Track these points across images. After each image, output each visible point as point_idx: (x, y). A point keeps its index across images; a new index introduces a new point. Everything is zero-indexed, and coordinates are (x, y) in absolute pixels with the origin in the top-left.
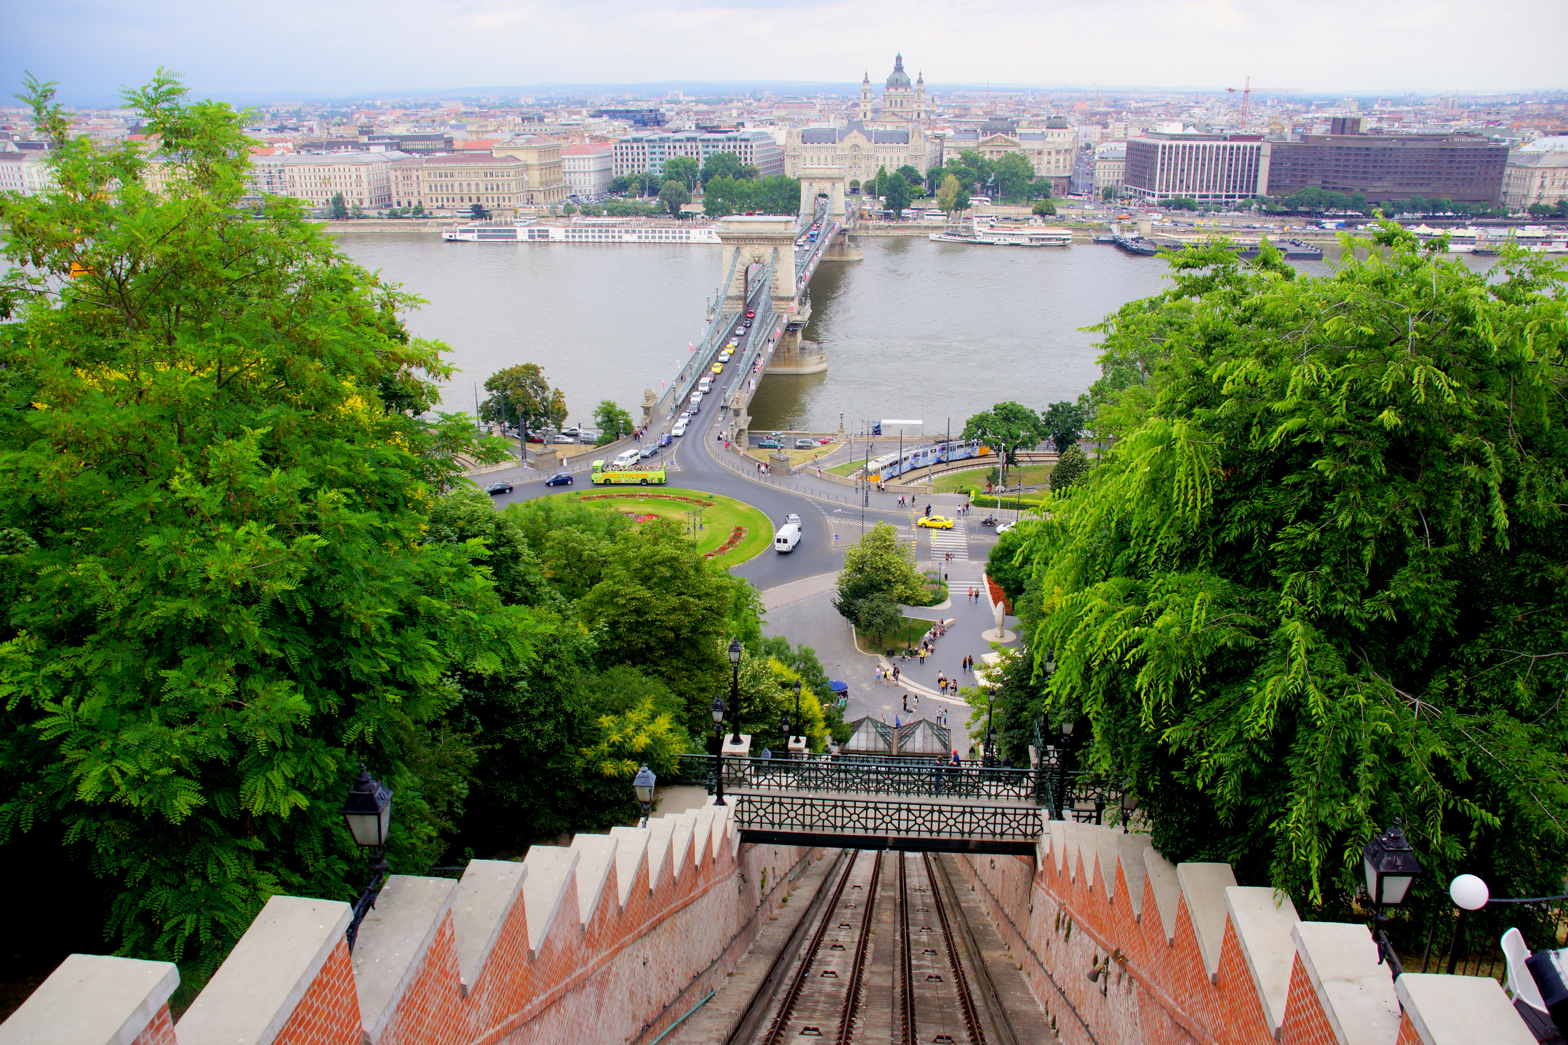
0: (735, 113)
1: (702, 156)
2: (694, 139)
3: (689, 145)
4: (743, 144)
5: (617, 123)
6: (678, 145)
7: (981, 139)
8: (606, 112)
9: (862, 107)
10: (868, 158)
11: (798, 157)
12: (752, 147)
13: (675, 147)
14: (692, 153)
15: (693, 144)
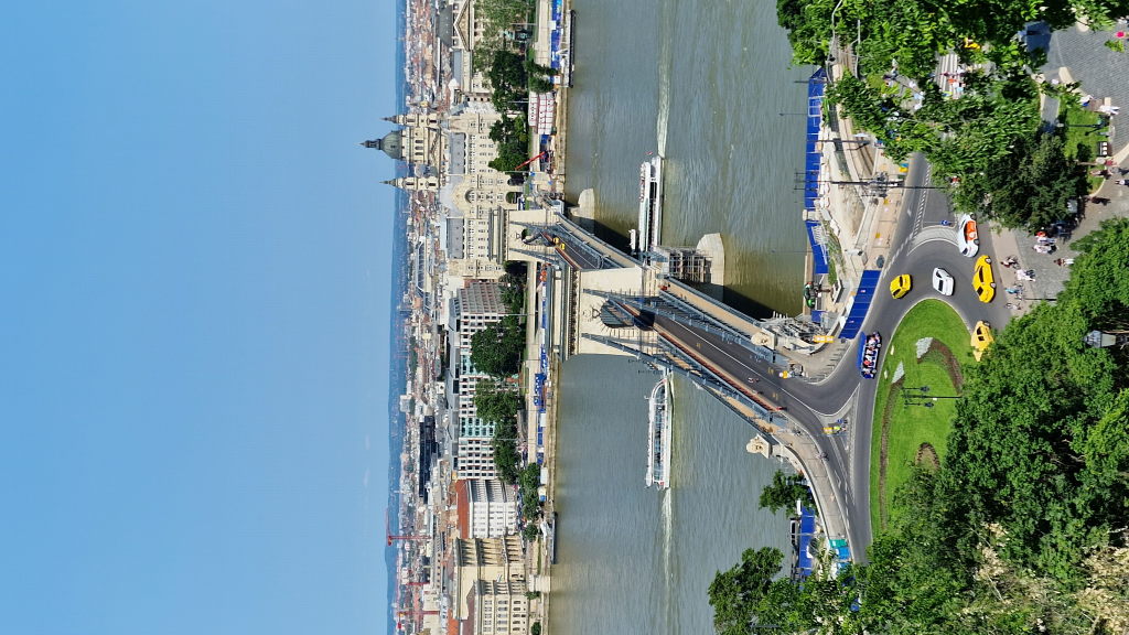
0: (427, 336)
1: (475, 374)
2: (456, 384)
3: (461, 390)
4: (463, 327)
5: (435, 471)
7: (461, 46)
8: (422, 483)
10: (480, 180)
11: (478, 263)
12: (466, 317)
13: (464, 406)
14: (471, 387)
15: (461, 384)
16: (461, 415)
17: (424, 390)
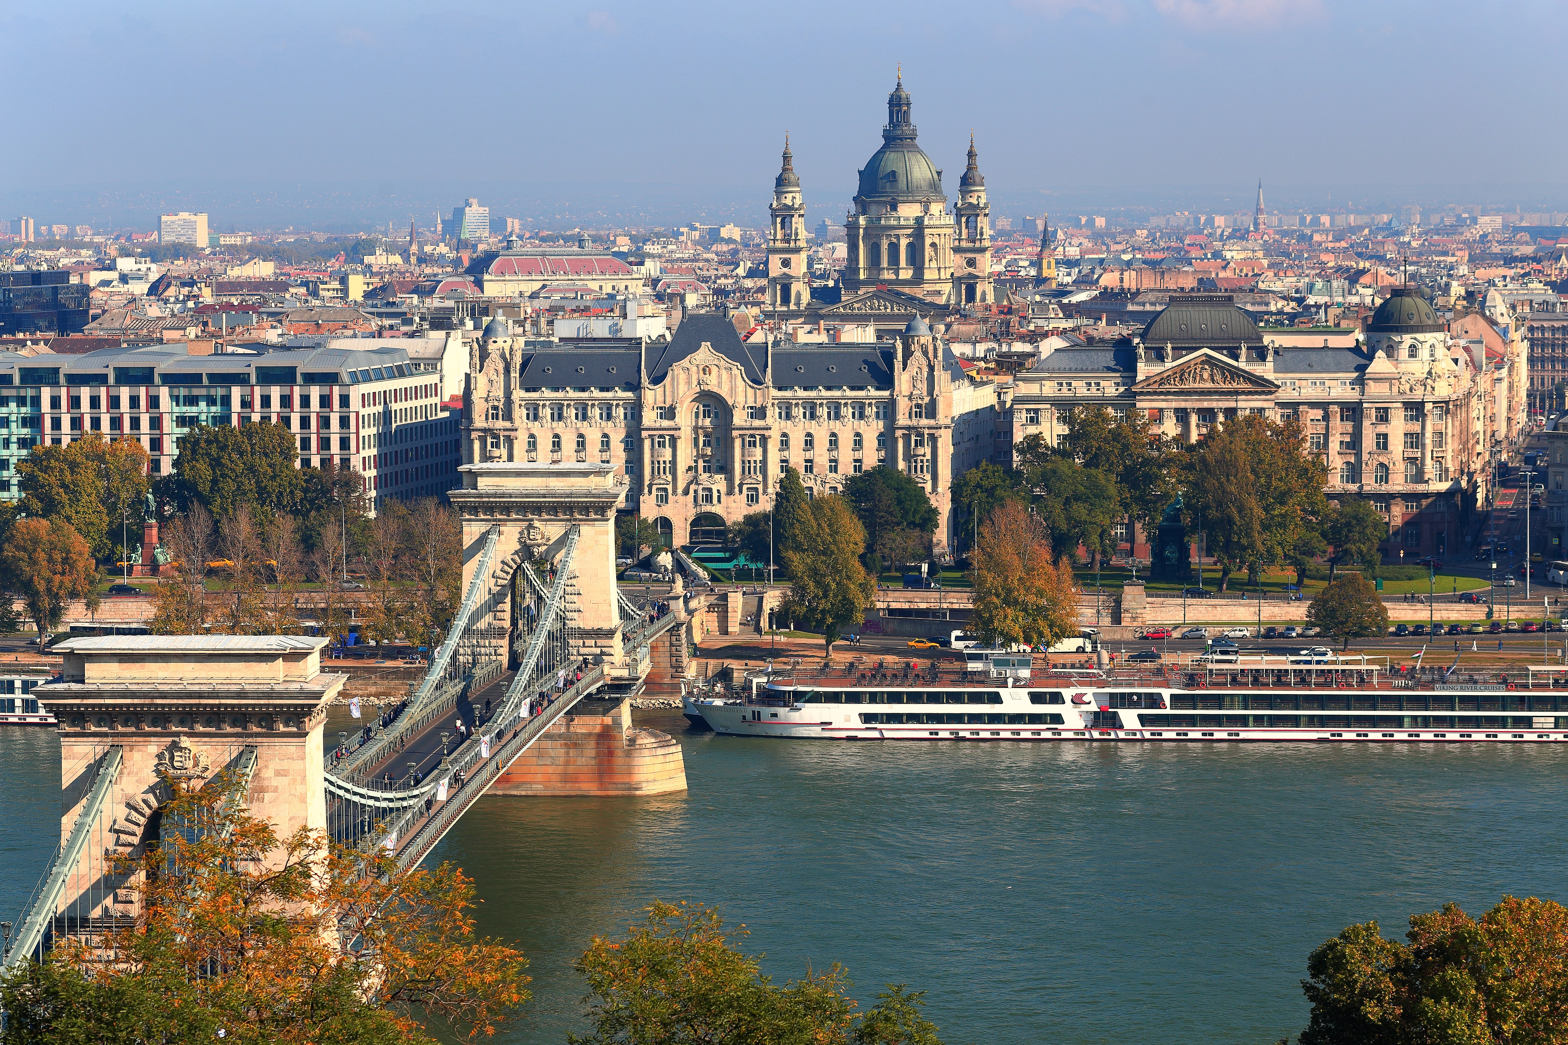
1: (172, 431)
3: (125, 393)
4: (315, 393)
6: (85, 393)
9: (775, 268)
10: (753, 437)
11: (508, 435)
12: (345, 401)
13: (75, 402)
14: (135, 423)
15: (142, 391)
16: (46, 393)
17: (192, 283)
